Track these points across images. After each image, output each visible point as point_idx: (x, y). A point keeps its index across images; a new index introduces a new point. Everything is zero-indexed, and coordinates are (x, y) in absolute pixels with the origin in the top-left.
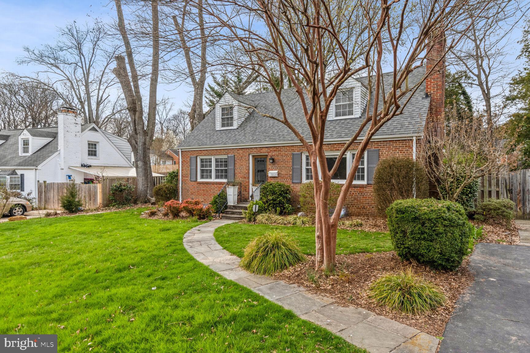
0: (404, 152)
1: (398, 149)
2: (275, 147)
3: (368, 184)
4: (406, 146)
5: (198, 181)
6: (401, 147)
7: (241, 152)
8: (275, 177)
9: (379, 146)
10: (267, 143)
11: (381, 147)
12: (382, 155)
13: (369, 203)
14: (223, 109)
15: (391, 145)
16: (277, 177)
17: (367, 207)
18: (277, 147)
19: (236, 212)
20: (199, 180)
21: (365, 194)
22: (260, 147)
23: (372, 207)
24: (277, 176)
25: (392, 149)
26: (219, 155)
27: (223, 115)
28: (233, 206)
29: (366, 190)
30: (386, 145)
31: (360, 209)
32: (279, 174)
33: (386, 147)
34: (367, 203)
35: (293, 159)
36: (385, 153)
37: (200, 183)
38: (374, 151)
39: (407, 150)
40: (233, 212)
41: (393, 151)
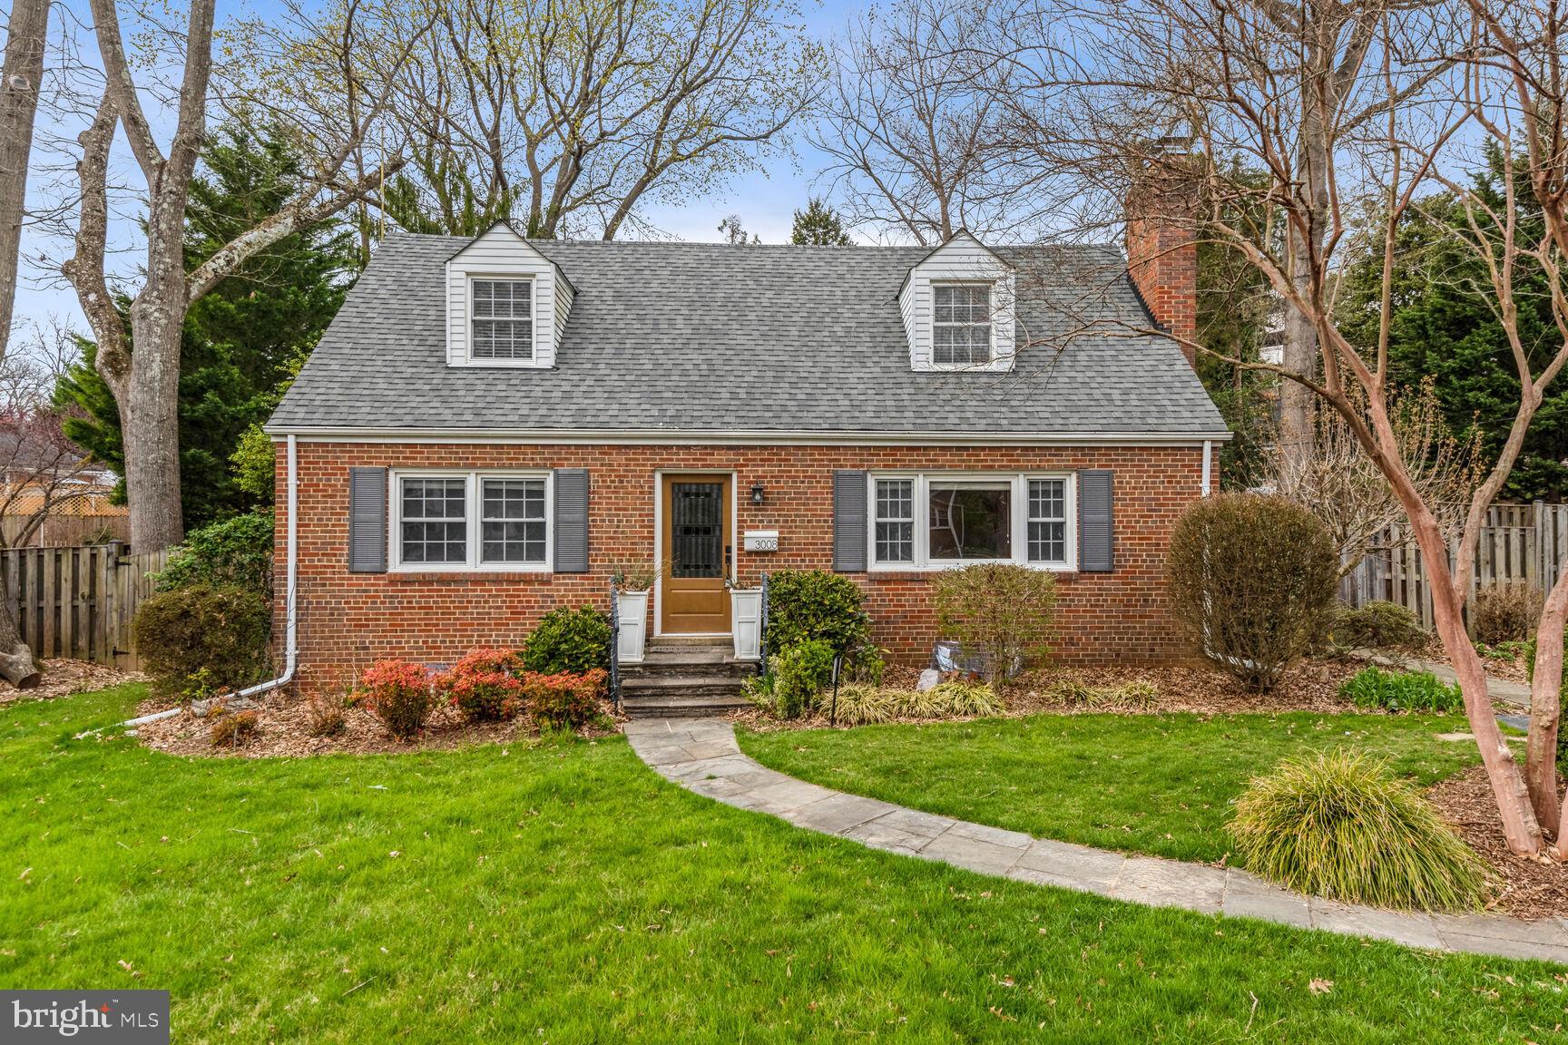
0: (1179, 482)
1: (1163, 471)
2: (765, 448)
3: (1082, 572)
4: (1183, 466)
5: (391, 570)
6: (1170, 466)
7: (618, 459)
8: (766, 553)
9: (1112, 460)
10: (737, 433)
11: (1116, 466)
12: (1120, 488)
13: (1085, 628)
14: (479, 288)
15: (1146, 460)
16: (773, 553)
17: (1080, 639)
18: (772, 447)
19: (679, 688)
20: (396, 566)
21: (1073, 600)
22: (705, 447)
23: (1096, 639)
24: (775, 547)
25: (1147, 471)
26: (510, 467)
27: (478, 308)
28: (645, 666)
29: (1077, 589)
30: (1132, 460)
31: (1061, 644)
32: (781, 541)
33: (1133, 466)
34: (1079, 628)
35: (835, 491)
36: (1128, 483)
37: (406, 580)
38: (1099, 474)
39: (1187, 477)
40: (663, 688)
41: (1149, 477)
